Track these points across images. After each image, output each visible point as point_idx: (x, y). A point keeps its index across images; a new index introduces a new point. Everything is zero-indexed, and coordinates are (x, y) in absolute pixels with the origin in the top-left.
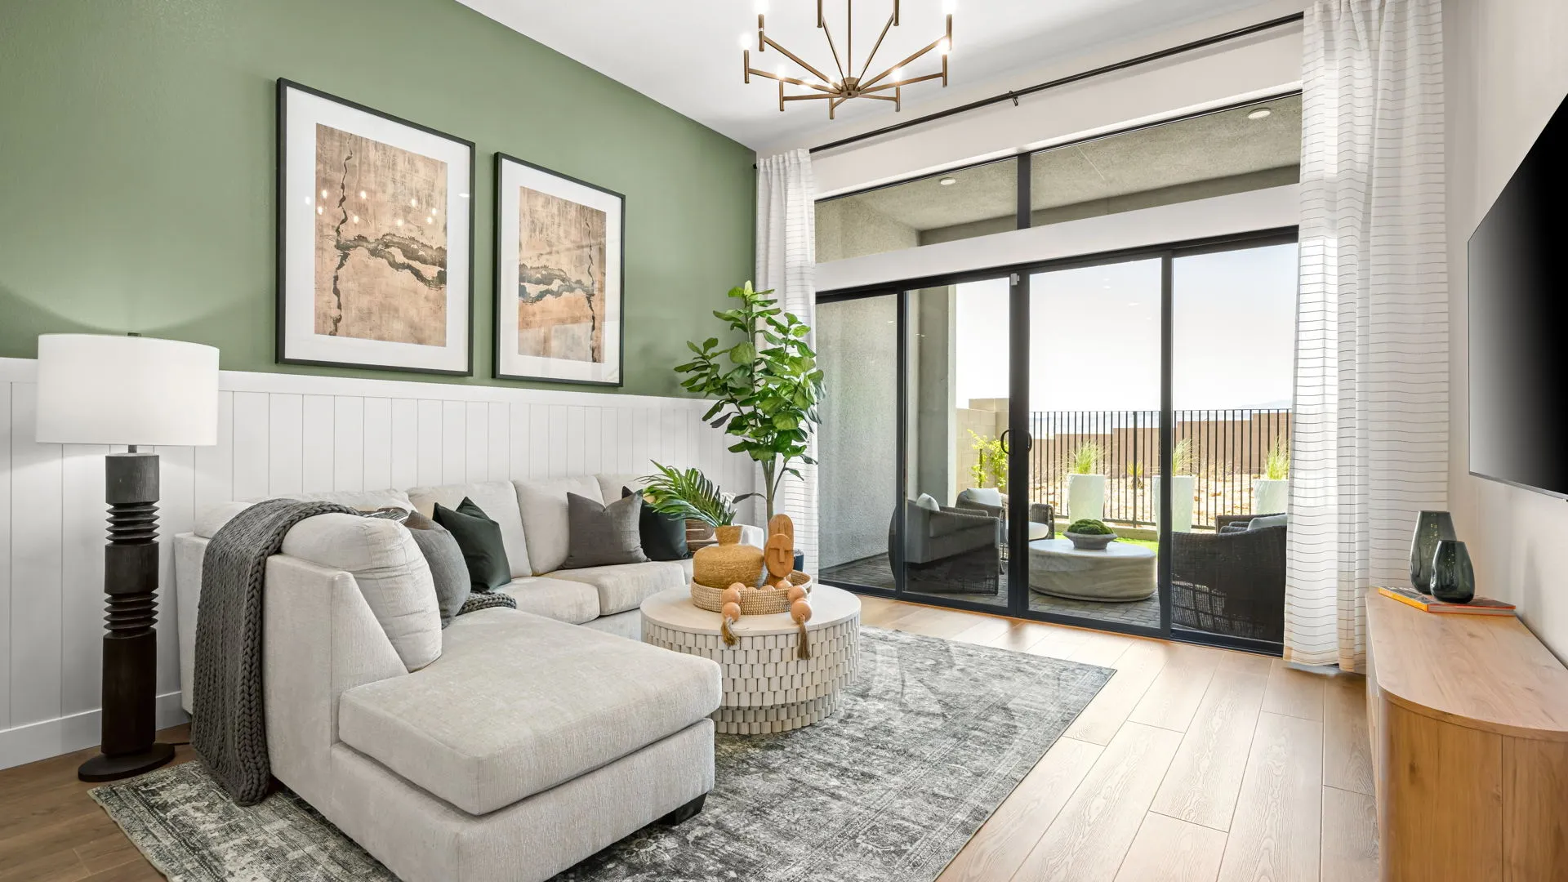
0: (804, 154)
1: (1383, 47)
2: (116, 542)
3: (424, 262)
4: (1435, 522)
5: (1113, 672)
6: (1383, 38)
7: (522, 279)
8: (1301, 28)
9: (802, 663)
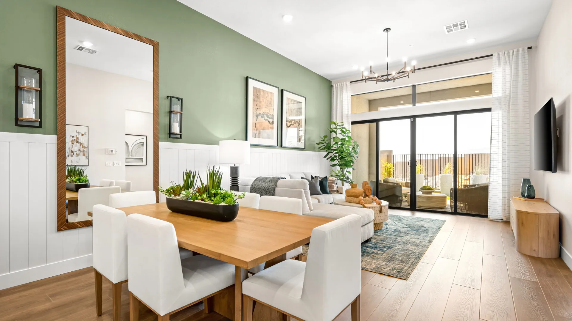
0: (348, 83)
1: (513, 65)
2: (232, 185)
3: (270, 118)
4: (526, 181)
5: (445, 221)
6: (513, 63)
7: (287, 122)
8: (492, 58)
9: (380, 214)
